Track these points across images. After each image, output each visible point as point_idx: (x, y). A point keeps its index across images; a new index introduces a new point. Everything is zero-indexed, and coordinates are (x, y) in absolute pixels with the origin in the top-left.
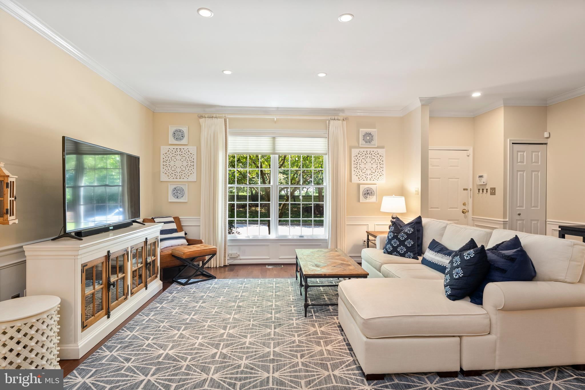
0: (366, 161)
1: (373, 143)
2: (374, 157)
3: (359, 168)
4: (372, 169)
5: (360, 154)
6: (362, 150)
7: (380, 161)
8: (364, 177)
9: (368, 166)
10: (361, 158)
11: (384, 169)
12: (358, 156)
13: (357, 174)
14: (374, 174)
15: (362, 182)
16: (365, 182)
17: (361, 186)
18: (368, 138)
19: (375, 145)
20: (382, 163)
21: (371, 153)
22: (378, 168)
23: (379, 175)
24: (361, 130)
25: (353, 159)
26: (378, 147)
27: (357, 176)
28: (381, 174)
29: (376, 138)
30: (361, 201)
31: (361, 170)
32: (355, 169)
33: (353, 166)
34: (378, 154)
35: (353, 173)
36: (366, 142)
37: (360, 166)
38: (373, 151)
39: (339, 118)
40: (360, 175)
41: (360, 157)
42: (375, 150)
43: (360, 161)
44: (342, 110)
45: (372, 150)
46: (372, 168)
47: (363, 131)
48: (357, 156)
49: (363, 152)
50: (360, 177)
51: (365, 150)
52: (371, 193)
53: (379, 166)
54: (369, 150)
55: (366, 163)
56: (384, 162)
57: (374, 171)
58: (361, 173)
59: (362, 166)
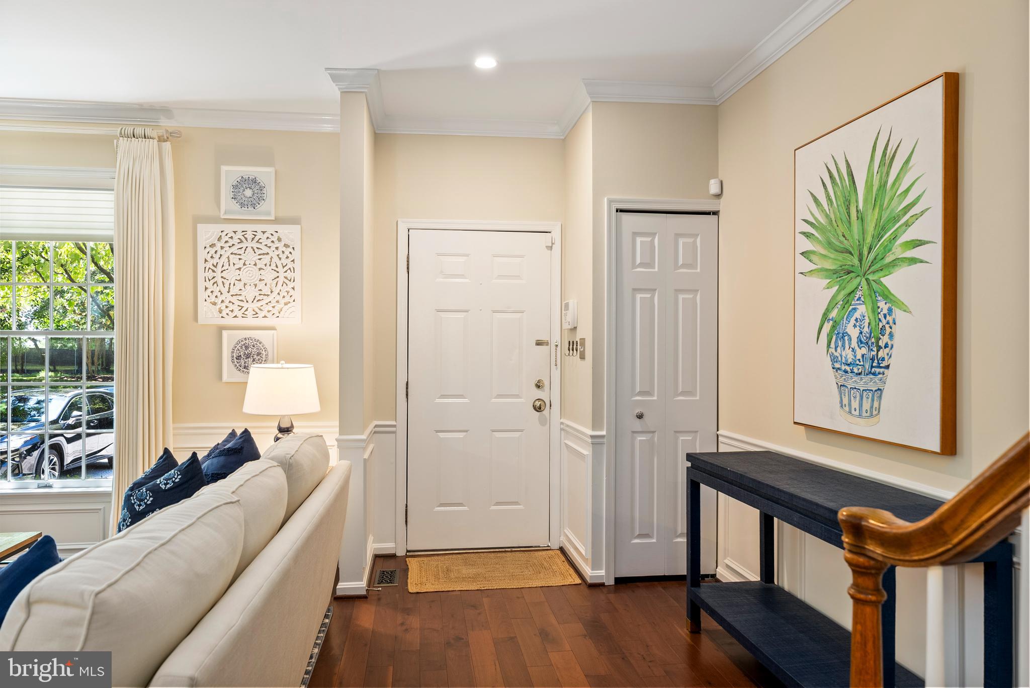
0: (242, 262)
1: (263, 207)
2: (265, 250)
3: (220, 281)
4: (261, 285)
5: (225, 239)
6: (229, 228)
7: (284, 261)
8: (236, 308)
9: (249, 274)
10: (227, 252)
11: (297, 285)
12: (219, 245)
13: (213, 299)
14: (267, 300)
15: (229, 321)
16: (240, 322)
17: (225, 333)
18: (248, 193)
19: (269, 214)
20: (290, 265)
21: (257, 239)
22: (281, 280)
23: (282, 301)
24: (224, 168)
25: (202, 255)
26: (277, 221)
27: (214, 304)
28: (287, 299)
29: (270, 192)
30: (225, 378)
31: (227, 286)
32: (209, 284)
33: (201, 275)
34: (279, 240)
35: (202, 294)
36: (242, 205)
37: (224, 274)
38: (264, 232)
39: (149, 132)
40: (222, 301)
41: (222, 248)
42: (270, 229)
43: (224, 259)
44: (164, 110)
45: (259, 228)
46: (260, 280)
47: (232, 172)
48: (212, 246)
49: (233, 234)
50: (223, 308)
51: (239, 227)
52: (259, 354)
53: (282, 275)
54: (249, 228)
55: (241, 265)
56: (297, 265)
57: (266, 290)
58: (226, 297)
59: (232, 275)
